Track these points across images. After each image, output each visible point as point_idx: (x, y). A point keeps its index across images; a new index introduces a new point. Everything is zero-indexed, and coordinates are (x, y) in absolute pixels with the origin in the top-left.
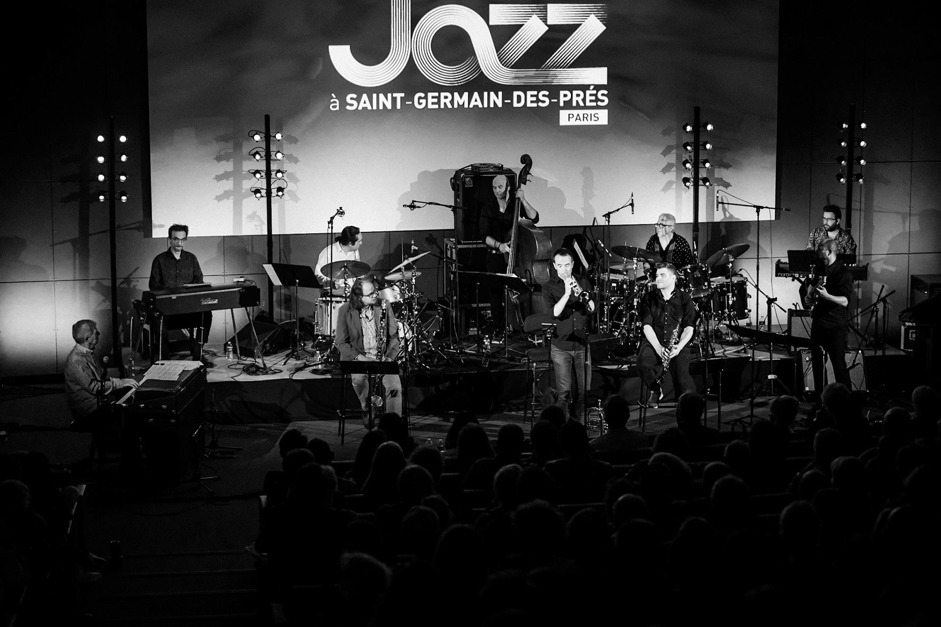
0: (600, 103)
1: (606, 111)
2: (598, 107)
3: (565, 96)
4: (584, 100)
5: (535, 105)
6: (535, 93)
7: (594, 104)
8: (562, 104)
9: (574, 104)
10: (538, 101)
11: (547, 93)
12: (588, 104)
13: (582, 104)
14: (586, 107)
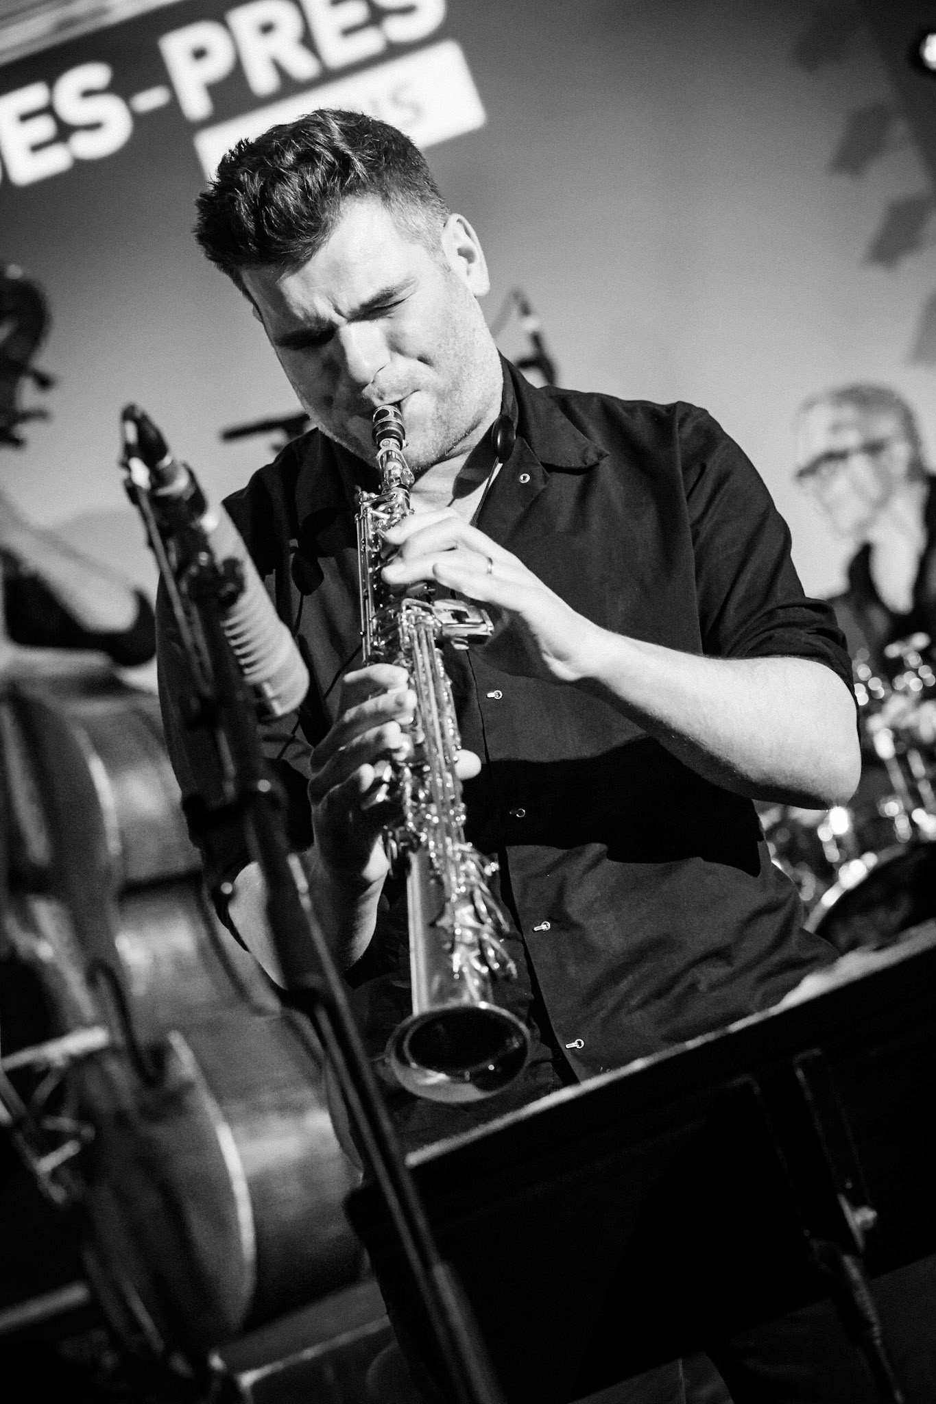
0: (399, 29)
1: (449, 57)
2: (394, 51)
3: (200, 54)
4: (308, 41)
5: (56, 160)
6: (34, 95)
7: (370, 43)
8: (196, 104)
9: (262, 80)
10: (64, 132)
11: (96, 74)
12: (338, 52)
13: (302, 66)
14: (328, 76)
